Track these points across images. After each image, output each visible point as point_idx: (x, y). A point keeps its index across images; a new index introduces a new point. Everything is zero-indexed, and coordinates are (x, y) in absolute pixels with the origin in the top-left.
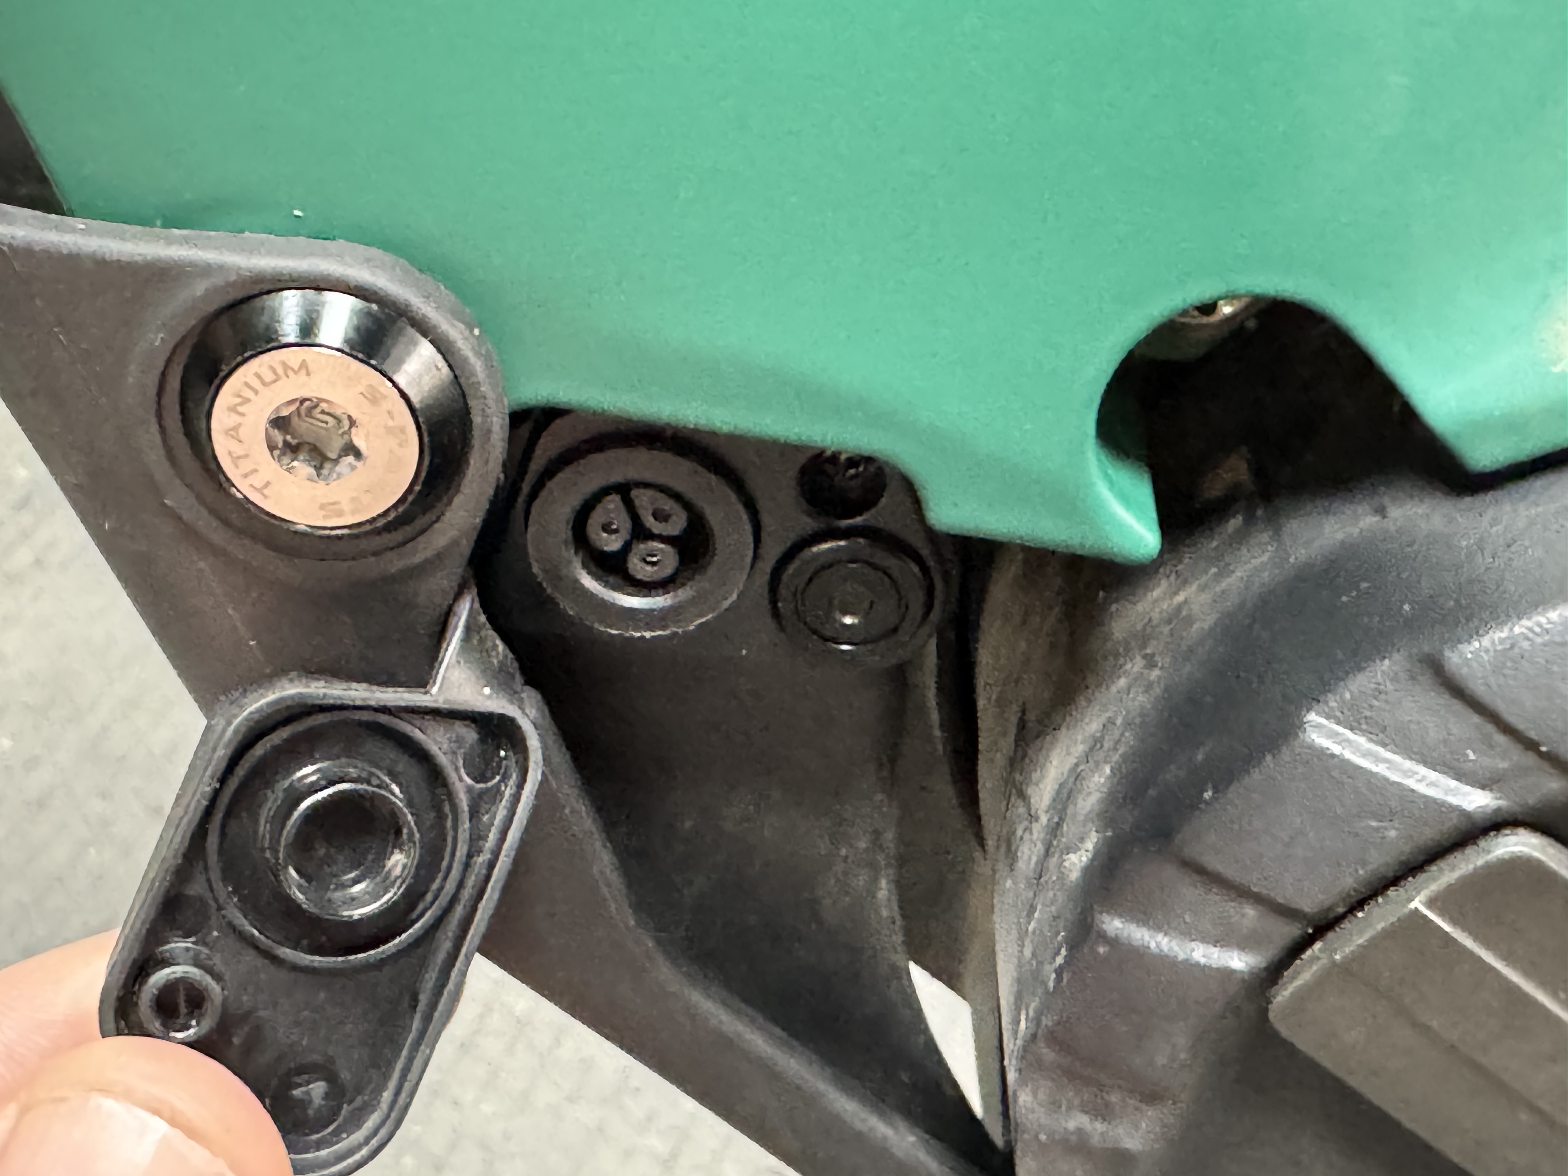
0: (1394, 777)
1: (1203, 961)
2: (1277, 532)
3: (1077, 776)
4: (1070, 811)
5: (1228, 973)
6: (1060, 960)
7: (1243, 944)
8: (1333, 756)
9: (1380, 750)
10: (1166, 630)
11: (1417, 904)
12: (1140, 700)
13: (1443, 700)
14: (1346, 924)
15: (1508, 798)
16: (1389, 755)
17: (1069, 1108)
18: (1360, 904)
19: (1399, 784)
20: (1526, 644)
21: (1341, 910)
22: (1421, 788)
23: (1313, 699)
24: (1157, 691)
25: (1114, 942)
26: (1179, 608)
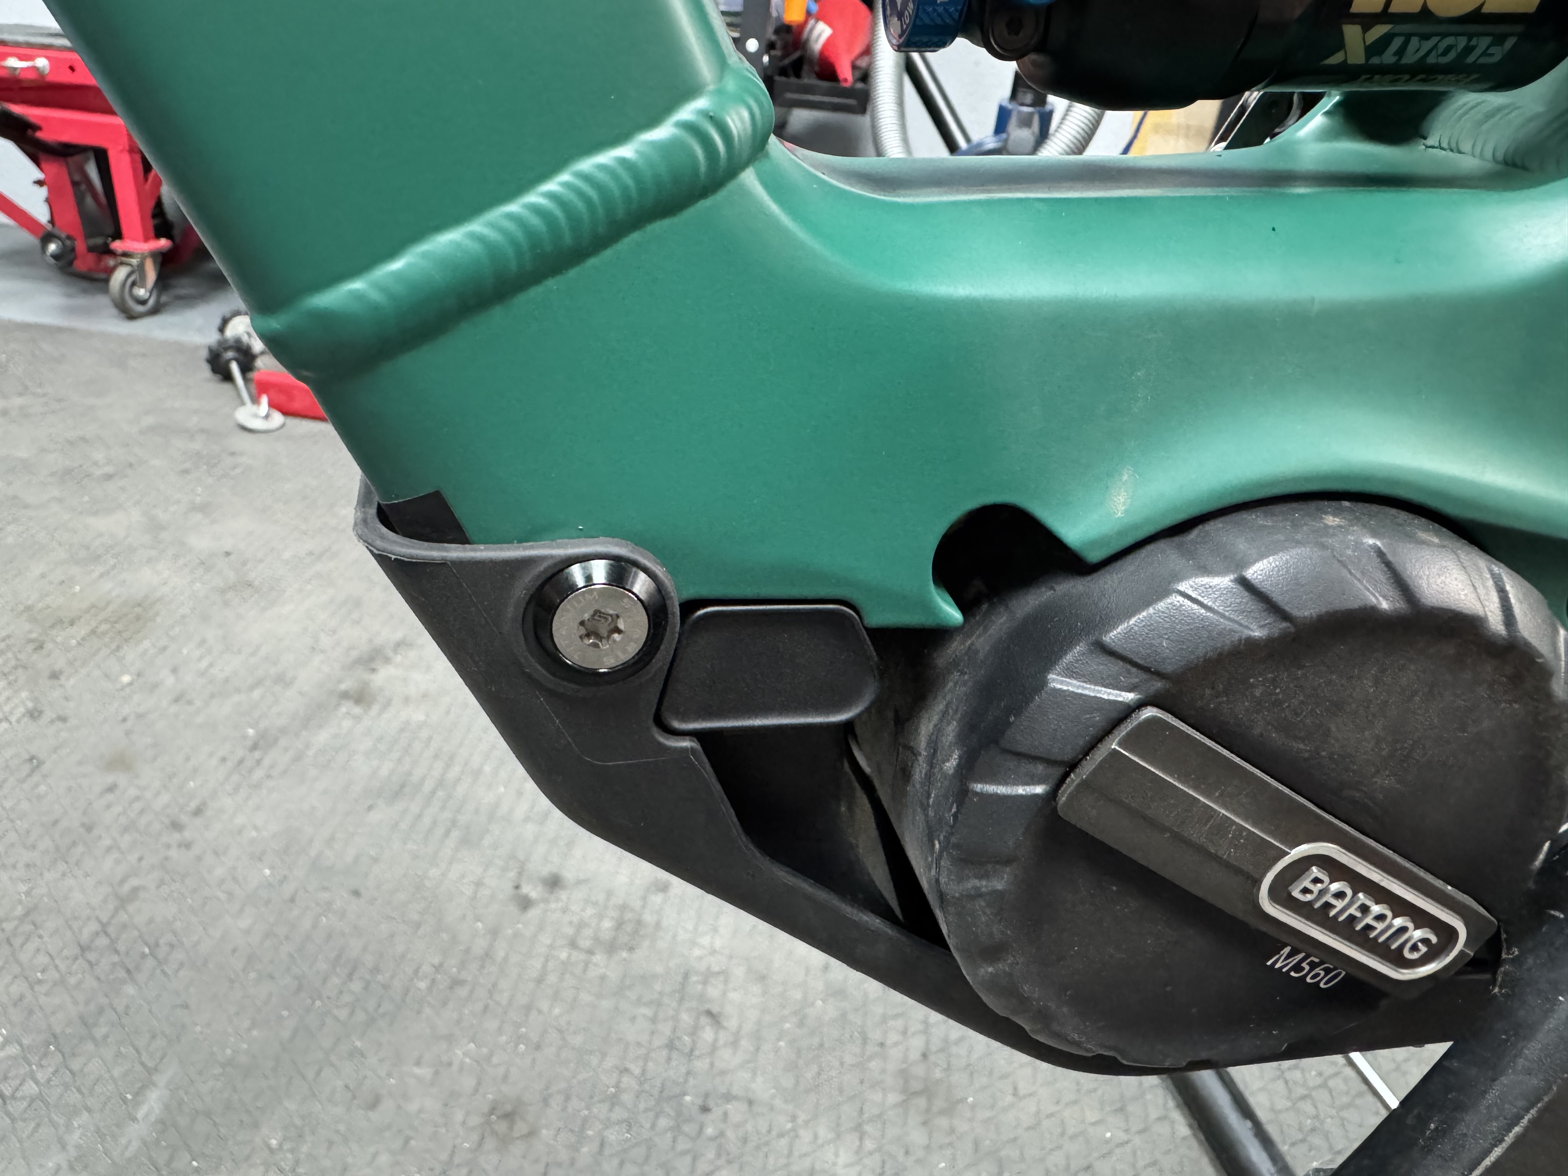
0: (1092, 694)
1: (1024, 793)
2: (1007, 607)
3: (938, 730)
4: (939, 745)
5: (1036, 796)
6: (954, 810)
7: (1039, 782)
8: (1065, 691)
9: (1085, 685)
10: (966, 658)
11: (1113, 747)
12: (962, 690)
13: (1104, 658)
14: (1084, 762)
15: (1140, 694)
16: (1088, 686)
17: (969, 878)
18: (1087, 754)
19: (1095, 697)
20: (1136, 629)
21: (1081, 756)
22: (1105, 697)
23: (1047, 669)
24: (970, 684)
25: (981, 795)
26: (969, 648)
